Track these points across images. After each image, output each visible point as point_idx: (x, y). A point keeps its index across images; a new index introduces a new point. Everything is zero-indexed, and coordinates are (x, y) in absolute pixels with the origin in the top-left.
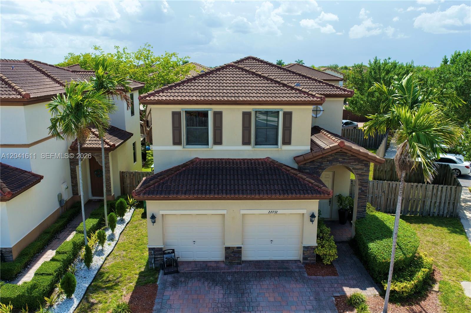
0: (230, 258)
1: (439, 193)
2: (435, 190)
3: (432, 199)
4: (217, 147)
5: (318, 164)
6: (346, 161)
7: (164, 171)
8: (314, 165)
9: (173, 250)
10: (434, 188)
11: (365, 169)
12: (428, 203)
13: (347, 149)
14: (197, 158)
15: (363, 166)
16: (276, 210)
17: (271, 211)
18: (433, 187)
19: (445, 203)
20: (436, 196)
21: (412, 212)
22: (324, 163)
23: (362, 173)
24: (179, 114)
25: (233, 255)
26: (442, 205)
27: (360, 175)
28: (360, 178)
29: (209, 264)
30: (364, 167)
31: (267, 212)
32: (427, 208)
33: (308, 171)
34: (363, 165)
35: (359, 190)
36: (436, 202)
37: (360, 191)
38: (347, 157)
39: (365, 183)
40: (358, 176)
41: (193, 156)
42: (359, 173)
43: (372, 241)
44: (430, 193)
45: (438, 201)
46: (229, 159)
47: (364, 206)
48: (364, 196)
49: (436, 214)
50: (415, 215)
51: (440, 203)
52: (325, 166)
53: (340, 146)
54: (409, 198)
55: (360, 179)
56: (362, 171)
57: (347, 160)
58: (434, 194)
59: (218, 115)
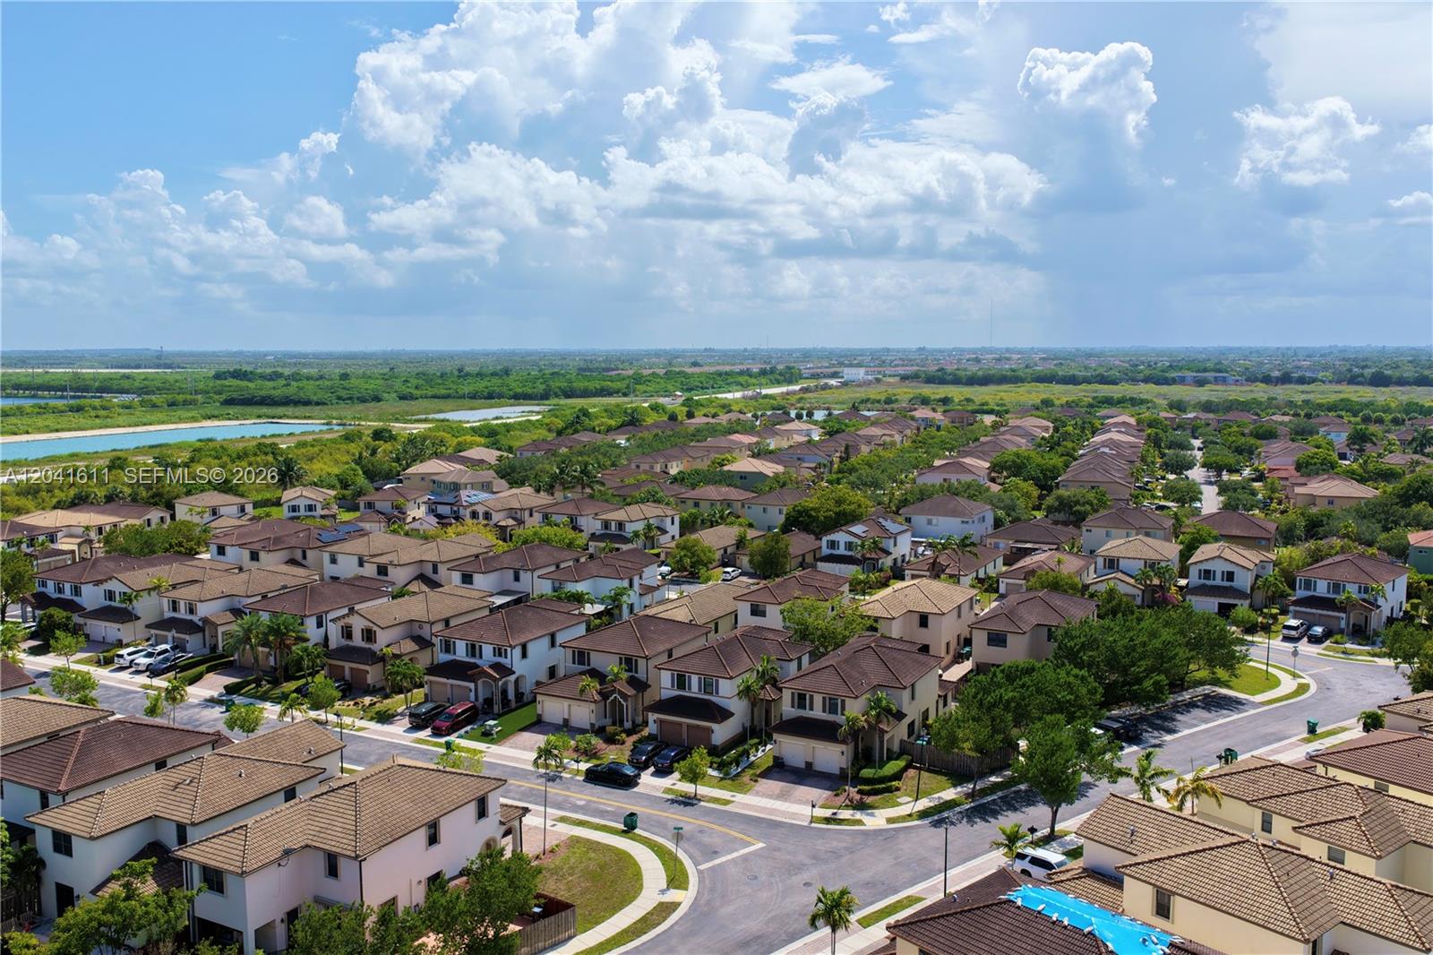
4: (812, 712)
14: (803, 716)
27: (879, 737)
30: (881, 734)
37: (880, 746)
39: (882, 741)
47: (882, 753)
48: (882, 748)
55: (879, 739)
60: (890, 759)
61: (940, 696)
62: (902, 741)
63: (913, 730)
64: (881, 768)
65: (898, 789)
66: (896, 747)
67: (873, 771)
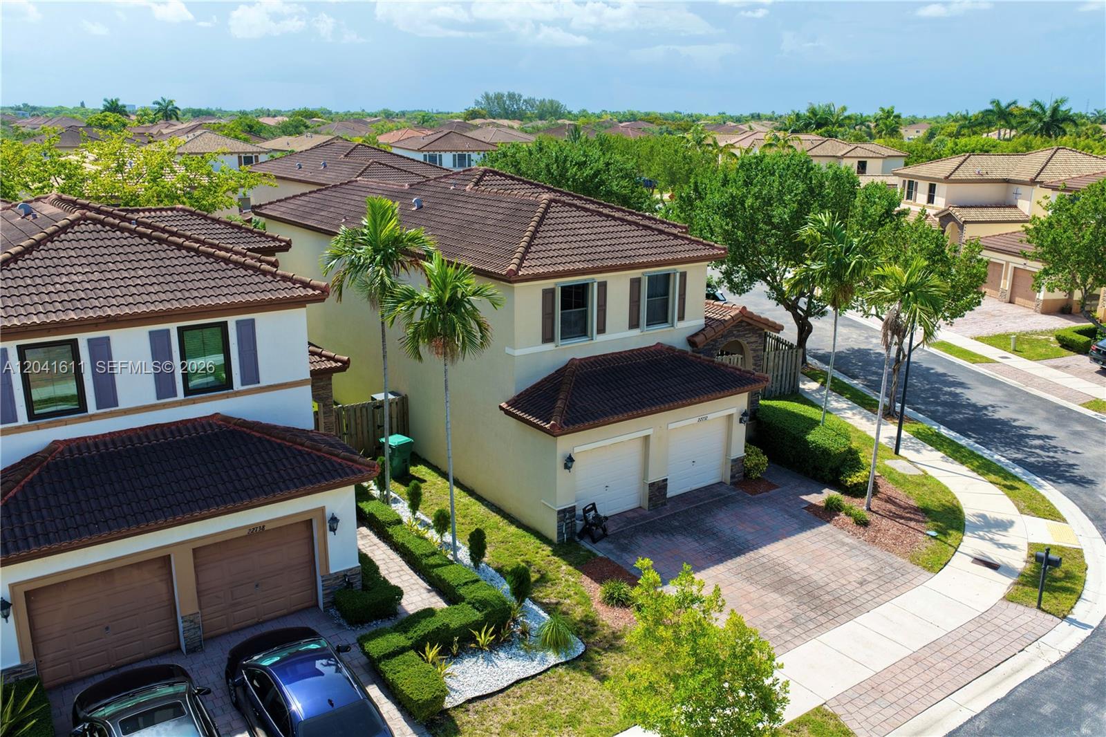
0: (654, 499)
4: (601, 338)
5: (712, 343)
7: (531, 388)
9: (594, 504)
11: (759, 342)
14: (574, 359)
16: (706, 416)
17: (700, 418)
22: (718, 340)
23: (756, 347)
24: (552, 291)
25: (658, 494)
27: (754, 350)
28: (755, 355)
29: (629, 516)
30: (758, 338)
31: (696, 421)
34: (758, 335)
39: (759, 360)
40: (753, 352)
42: (753, 347)
43: (807, 433)
44: (772, 364)
46: (613, 353)
52: (720, 344)
53: (742, 313)
55: (755, 357)
56: (756, 345)
59: (603, 289)
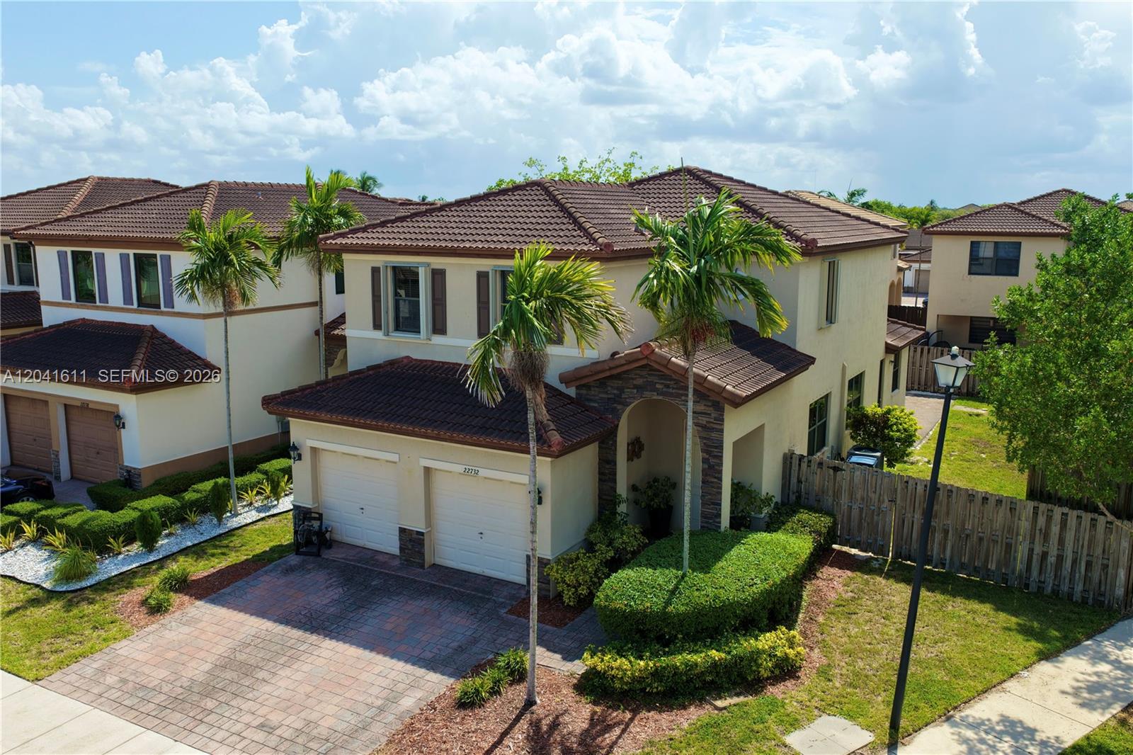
0: (406, 551)
1: (1055, 529)
2: (1042, 521)
3: (1032, 542)
4: (437, 339)
5: (615, 392)
6: (671, 390)
8: (606, 393)
9: (320, 515)
10: (1040, 513)
11: (713, 415)
12: (1021, 552)
13: (659, 361)
14: (408, 357)
15: (708, 406)
16: (477, 469)
17: (467, 467)
18: (1036, 508)
19: (1074, 562)
20: (1046, 536)
21: (976, 571)
22: (626, 390)
23: (707, 422)
24: (379, 270)
25: (410, 547)
26: (1068, 564)
27: (704, 427)
28: (704, 435)
29: (380, 558)
30: (711, 409)
31: (460, 469)
32: (1019, 566)
33: (596, 405)
34: (710, 404)
35: (703, 462)
36: (1047, 553)
37: (707, 466)
38: (672, 382)
39: (716, 447)
40: (700, 429)
41: (403, 353)
42: (701, 422)
45: (1053, 551)
47: (713, 504)
48: (716, 480)
49: (1049, 589)
50: (983, 578)
51: (1060, 558)
52: (630, 398)
53: (643, 354)
54: (963, 529)
55: (705, 438)
56: (708, 420)
57: (673, 388)
58: (1041, 530)
59: (438, 277)
60: (743, 524)
61: (889, 349)
62: (788, 458)
63: (824, 428)
64: (704, 563)
65: (787, 670)
66: (769, 481)
67: (663, 577)
